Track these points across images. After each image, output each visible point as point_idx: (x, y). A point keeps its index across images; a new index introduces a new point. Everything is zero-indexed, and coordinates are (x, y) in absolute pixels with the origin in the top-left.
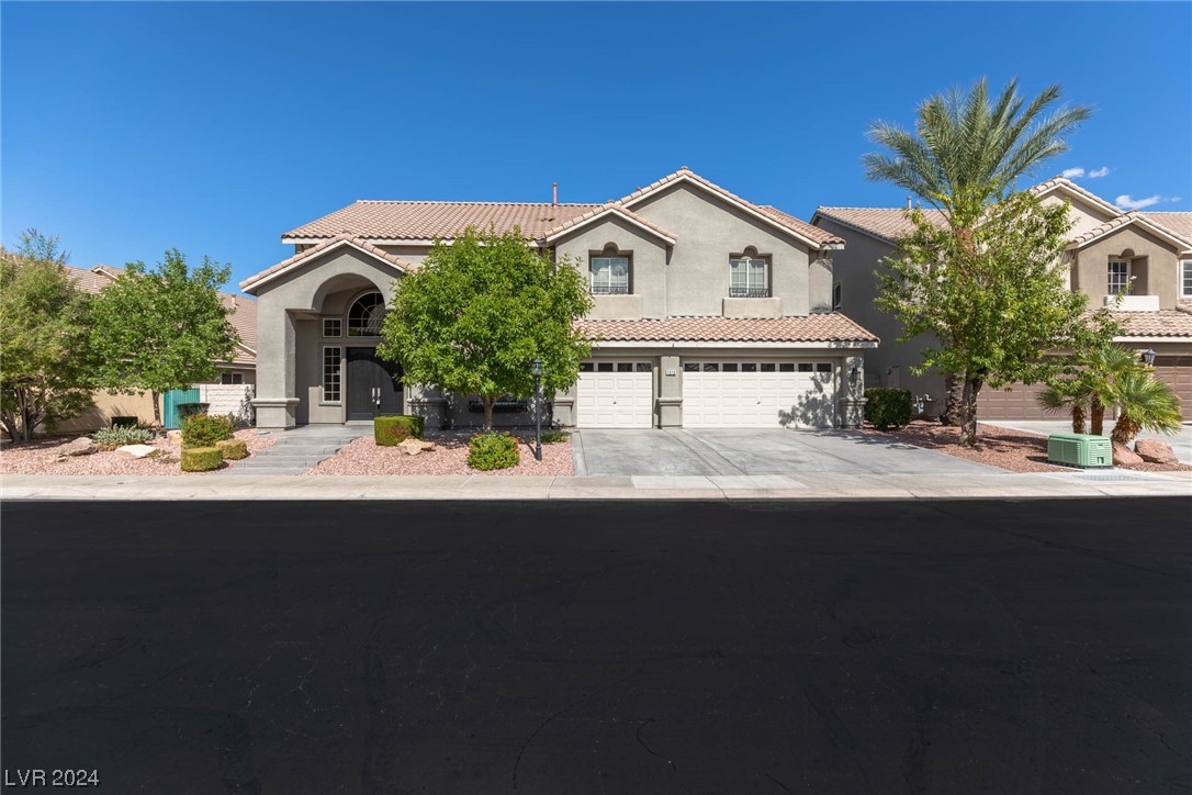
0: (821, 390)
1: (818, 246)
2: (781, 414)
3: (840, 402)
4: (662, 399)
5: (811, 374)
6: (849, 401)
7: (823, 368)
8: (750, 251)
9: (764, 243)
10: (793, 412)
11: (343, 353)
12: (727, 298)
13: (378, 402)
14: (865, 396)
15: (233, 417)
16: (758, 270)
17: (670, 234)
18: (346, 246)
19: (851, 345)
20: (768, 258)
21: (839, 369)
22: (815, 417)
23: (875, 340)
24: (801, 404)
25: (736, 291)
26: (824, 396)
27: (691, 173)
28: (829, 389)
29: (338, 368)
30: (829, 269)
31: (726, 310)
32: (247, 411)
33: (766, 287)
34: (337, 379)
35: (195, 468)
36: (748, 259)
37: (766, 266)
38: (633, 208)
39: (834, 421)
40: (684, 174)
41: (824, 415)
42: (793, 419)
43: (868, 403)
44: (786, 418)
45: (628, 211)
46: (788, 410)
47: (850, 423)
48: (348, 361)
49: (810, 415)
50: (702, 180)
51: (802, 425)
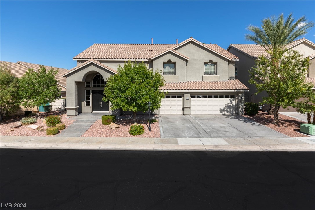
0: (232, 103)
1: (231, 60)
3: (237, 107)
4: (184, 106)
5: (229, 98)
6: (240, 107)
7: (232, 97)
8: (211, 61)
9: (215, 59)
10: (224, 109)
11: (91, 92)
12: (204, 75)
13: (101, 106)
14: (245, 105)
15: (59, 108)
16: (213, 67)
17: (187, 57)
18: (92, 63)
19: (241, 91)
20: (216, 63)
21: (237, 97)
22: (230, 111)
23: (248, 89)
24: (226, 107)
25: (207, 73)
26: (233, 104)
27: (193, 39)
28: (234, 103)
29: (90, 96)
30: (234, 66)
31: (203, 79)
32: (63, 107)
33: (215, 72)
34: (89, 99)
35: (51, 134)
36: (210, 64)
37: (215, 66)
38: (176, 49)
39: (235, 112)
40: (191, 39)
41: (233, 110)
42: (224, 111)
43: (245, 107)
44: (221, 111)
45: (175, 50)
46: (222, 109)
47: (241, 113)
48: (93, 94)
49: (229, 110)
50: (197, 41)
51: (226, 113)
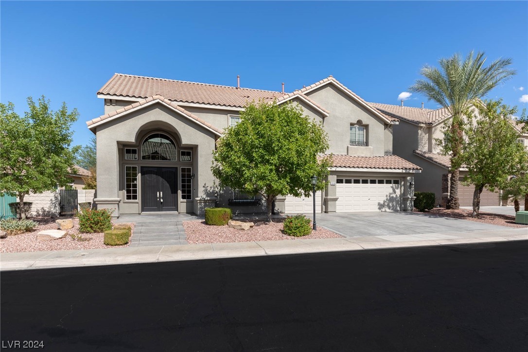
0: (395, 192)
1: (389, 122)
2: (379, 204)
3: (404, 198)
4: (329, 197)
5: (391, 185)
6: (409, 198)
7: (396, 182)
8: (359, 122)
9: (366, 119)
10: (384, 203)
11: (138, 169)
12: (349, 146)
13: (162, 201)
14: (415, 196)
15: (45, 211)
16: (361, 132)
17: (326, 111)
18: (158, 103)
19: (411, 171)
20: (366, 127)
21: (403, 183)
22: (393, 205)
23: (421, 169)
24: (387, 199)
25: (353, 143)
26: (396, 196)
27: (334, 79)
28: (398, 192)
29: (136, 179)
30: (391, 133)
31: (349, 152)
32: (55, 206)
33: (365, 141)
34: (135, 186)
36: (357, 126)
37: (365, 130)
38: (307, 94)
39: (400, 207)
40: (331, 79)
41: (396, 205)
42: (384, 207)
43: (416, 199)
44: (381, 206)
45: (305, 96)
46: (382, 202)
47: (409, 208)
48: (142, 175)
49: (391, 205)
50: (340, 84)
51: (388, 210)
